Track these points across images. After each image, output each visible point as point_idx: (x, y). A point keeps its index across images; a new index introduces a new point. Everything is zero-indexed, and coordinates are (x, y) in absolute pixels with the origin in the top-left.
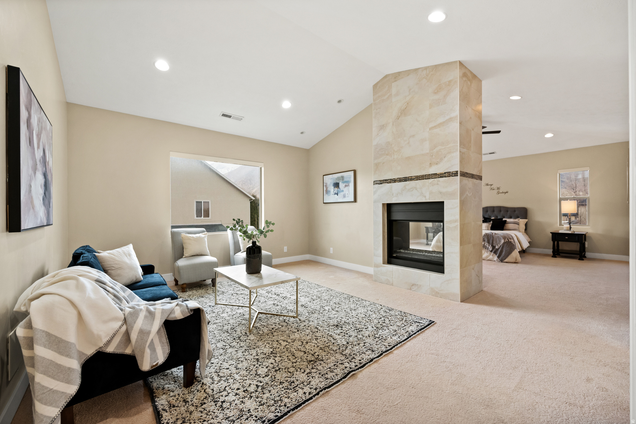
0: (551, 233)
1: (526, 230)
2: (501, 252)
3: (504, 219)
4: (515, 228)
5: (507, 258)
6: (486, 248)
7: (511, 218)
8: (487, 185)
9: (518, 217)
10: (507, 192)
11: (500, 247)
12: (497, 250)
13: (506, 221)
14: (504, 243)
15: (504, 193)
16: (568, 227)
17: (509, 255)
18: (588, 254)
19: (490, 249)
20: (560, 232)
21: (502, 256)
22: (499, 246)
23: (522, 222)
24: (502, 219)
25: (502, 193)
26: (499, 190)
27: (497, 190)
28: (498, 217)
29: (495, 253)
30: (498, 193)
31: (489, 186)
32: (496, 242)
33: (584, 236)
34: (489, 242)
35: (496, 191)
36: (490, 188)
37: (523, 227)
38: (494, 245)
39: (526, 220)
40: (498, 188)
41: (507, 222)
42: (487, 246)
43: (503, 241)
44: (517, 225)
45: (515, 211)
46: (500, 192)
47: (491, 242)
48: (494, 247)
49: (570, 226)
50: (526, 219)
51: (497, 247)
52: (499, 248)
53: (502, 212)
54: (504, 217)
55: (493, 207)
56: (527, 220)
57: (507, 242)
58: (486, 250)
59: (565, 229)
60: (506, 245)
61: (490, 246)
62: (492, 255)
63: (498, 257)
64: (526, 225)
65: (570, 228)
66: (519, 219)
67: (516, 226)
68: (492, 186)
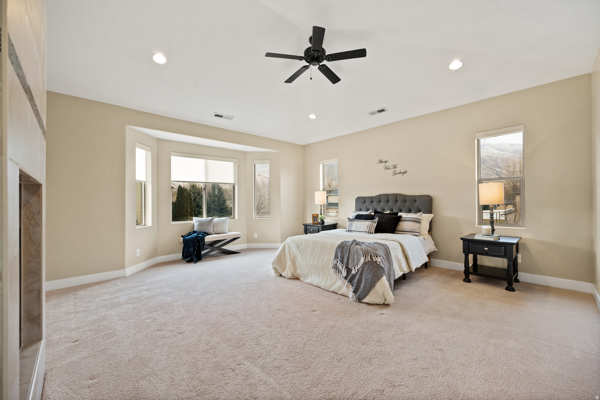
0: (461, 239)
1: (430, 231)
2: (360, 281)
3: (400, 214)
4: (413, 229)
5: (367, 295)
6: (339, 272)
7: (409, 211)
8: (381, 162)
9: (419, 211)
10: (405, 172)
11: (358, 270)
12: (354, 276)
13: (401, 216)
14: (365, 264)
15: (401, 173)
16: (488, 230)
17: (371, 290)
18: (522, 276)
19: (345, 274)
20: (477, 237)
21: (360, 290)
22: (356, 269)
23: (426, 218)
24: (398, 213)
25: (400, 173)
26: (395, 169)
27: (393, 170)
28: (394, 210)
29: (351, 281)
30: (395, 174)
31: (384, 163)
32: (353, 261)
33: (514, 247)
34: (342, 262)
35: (391, 171)
36: (385, 167)
37: (425, 226)
38: (350, 267)
39: (430, 216)
40: (395, 167)
41: (402, 219)
42: (341, 268)
43: (362, 260)
44: (417, 225)
45: (415, 201)
46: (397, 172)
47: (345, 260)
48: (349, 271)
49: (493, 227)
50: (431, 214)
51: (353, 272)
52: (357, 273)
53: (399, 203)
54: (401, 211)
55: (388, 195)
56: (433, 215)
57: (369, 261)
58: (339, 275)
59: (484, 233)
60: (366, 268)
61: (344, 267)
62: (347, 287)
63: (355, 292)
64: (431, 223)
65: (493, 231)
66: (421, 213)
67: (415, 226)
68: (387, 164)
